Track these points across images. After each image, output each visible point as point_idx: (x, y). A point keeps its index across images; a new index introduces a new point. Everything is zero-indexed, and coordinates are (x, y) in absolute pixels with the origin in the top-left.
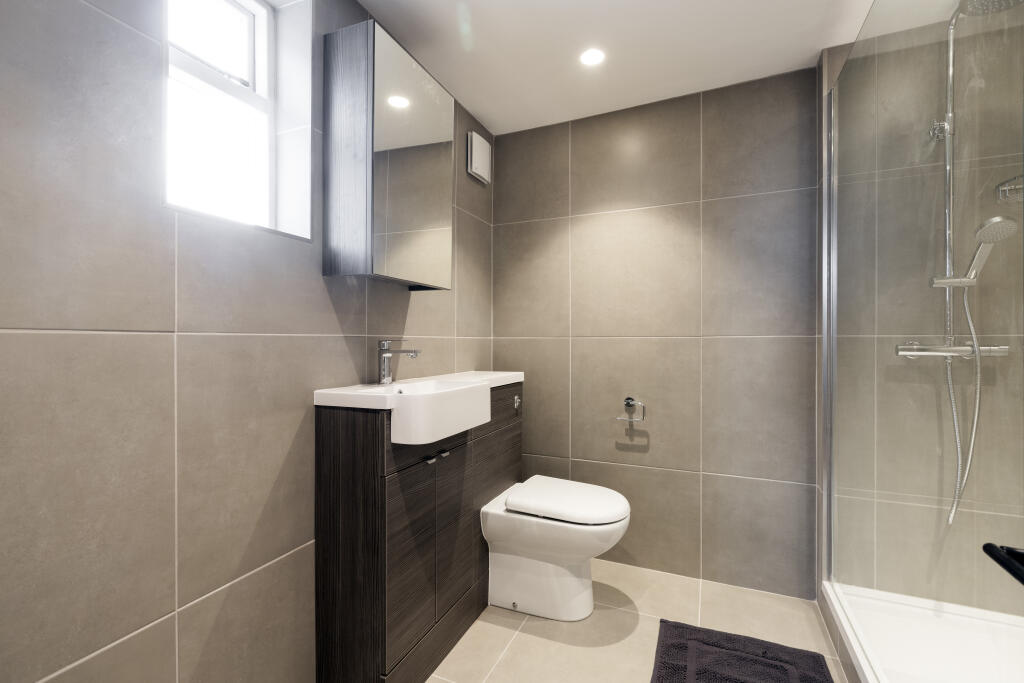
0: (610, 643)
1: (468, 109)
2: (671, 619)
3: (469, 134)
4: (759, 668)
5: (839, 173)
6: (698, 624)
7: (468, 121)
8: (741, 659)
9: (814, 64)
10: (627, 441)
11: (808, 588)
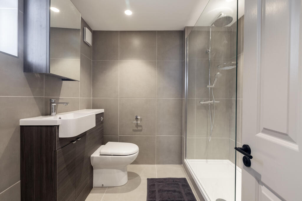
0: (134, 189)
1: (84, 20)
2: (150, 178)
3: (84, 28)
4: (172, 185)
5: (189, 58)
6: (157, 177)
7: (85, 24)
8: (169, 184)
9: (183, 30)
10: (136, 129)
11: (181, 161)
